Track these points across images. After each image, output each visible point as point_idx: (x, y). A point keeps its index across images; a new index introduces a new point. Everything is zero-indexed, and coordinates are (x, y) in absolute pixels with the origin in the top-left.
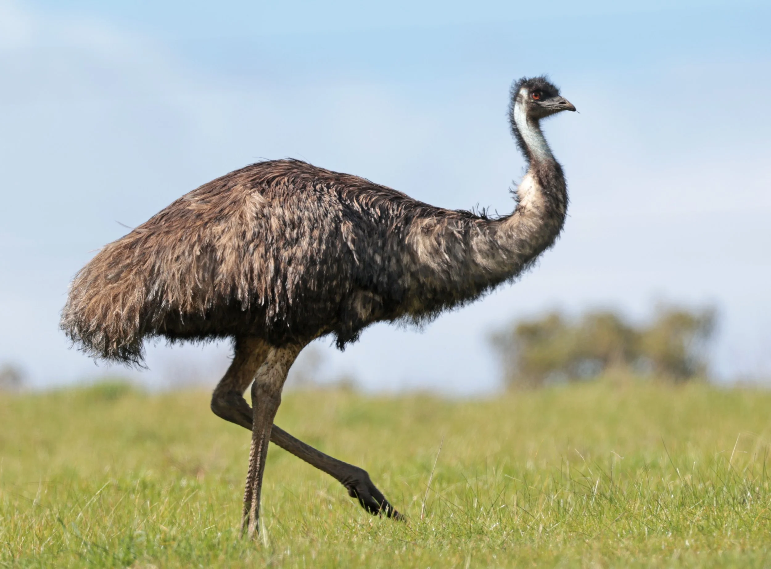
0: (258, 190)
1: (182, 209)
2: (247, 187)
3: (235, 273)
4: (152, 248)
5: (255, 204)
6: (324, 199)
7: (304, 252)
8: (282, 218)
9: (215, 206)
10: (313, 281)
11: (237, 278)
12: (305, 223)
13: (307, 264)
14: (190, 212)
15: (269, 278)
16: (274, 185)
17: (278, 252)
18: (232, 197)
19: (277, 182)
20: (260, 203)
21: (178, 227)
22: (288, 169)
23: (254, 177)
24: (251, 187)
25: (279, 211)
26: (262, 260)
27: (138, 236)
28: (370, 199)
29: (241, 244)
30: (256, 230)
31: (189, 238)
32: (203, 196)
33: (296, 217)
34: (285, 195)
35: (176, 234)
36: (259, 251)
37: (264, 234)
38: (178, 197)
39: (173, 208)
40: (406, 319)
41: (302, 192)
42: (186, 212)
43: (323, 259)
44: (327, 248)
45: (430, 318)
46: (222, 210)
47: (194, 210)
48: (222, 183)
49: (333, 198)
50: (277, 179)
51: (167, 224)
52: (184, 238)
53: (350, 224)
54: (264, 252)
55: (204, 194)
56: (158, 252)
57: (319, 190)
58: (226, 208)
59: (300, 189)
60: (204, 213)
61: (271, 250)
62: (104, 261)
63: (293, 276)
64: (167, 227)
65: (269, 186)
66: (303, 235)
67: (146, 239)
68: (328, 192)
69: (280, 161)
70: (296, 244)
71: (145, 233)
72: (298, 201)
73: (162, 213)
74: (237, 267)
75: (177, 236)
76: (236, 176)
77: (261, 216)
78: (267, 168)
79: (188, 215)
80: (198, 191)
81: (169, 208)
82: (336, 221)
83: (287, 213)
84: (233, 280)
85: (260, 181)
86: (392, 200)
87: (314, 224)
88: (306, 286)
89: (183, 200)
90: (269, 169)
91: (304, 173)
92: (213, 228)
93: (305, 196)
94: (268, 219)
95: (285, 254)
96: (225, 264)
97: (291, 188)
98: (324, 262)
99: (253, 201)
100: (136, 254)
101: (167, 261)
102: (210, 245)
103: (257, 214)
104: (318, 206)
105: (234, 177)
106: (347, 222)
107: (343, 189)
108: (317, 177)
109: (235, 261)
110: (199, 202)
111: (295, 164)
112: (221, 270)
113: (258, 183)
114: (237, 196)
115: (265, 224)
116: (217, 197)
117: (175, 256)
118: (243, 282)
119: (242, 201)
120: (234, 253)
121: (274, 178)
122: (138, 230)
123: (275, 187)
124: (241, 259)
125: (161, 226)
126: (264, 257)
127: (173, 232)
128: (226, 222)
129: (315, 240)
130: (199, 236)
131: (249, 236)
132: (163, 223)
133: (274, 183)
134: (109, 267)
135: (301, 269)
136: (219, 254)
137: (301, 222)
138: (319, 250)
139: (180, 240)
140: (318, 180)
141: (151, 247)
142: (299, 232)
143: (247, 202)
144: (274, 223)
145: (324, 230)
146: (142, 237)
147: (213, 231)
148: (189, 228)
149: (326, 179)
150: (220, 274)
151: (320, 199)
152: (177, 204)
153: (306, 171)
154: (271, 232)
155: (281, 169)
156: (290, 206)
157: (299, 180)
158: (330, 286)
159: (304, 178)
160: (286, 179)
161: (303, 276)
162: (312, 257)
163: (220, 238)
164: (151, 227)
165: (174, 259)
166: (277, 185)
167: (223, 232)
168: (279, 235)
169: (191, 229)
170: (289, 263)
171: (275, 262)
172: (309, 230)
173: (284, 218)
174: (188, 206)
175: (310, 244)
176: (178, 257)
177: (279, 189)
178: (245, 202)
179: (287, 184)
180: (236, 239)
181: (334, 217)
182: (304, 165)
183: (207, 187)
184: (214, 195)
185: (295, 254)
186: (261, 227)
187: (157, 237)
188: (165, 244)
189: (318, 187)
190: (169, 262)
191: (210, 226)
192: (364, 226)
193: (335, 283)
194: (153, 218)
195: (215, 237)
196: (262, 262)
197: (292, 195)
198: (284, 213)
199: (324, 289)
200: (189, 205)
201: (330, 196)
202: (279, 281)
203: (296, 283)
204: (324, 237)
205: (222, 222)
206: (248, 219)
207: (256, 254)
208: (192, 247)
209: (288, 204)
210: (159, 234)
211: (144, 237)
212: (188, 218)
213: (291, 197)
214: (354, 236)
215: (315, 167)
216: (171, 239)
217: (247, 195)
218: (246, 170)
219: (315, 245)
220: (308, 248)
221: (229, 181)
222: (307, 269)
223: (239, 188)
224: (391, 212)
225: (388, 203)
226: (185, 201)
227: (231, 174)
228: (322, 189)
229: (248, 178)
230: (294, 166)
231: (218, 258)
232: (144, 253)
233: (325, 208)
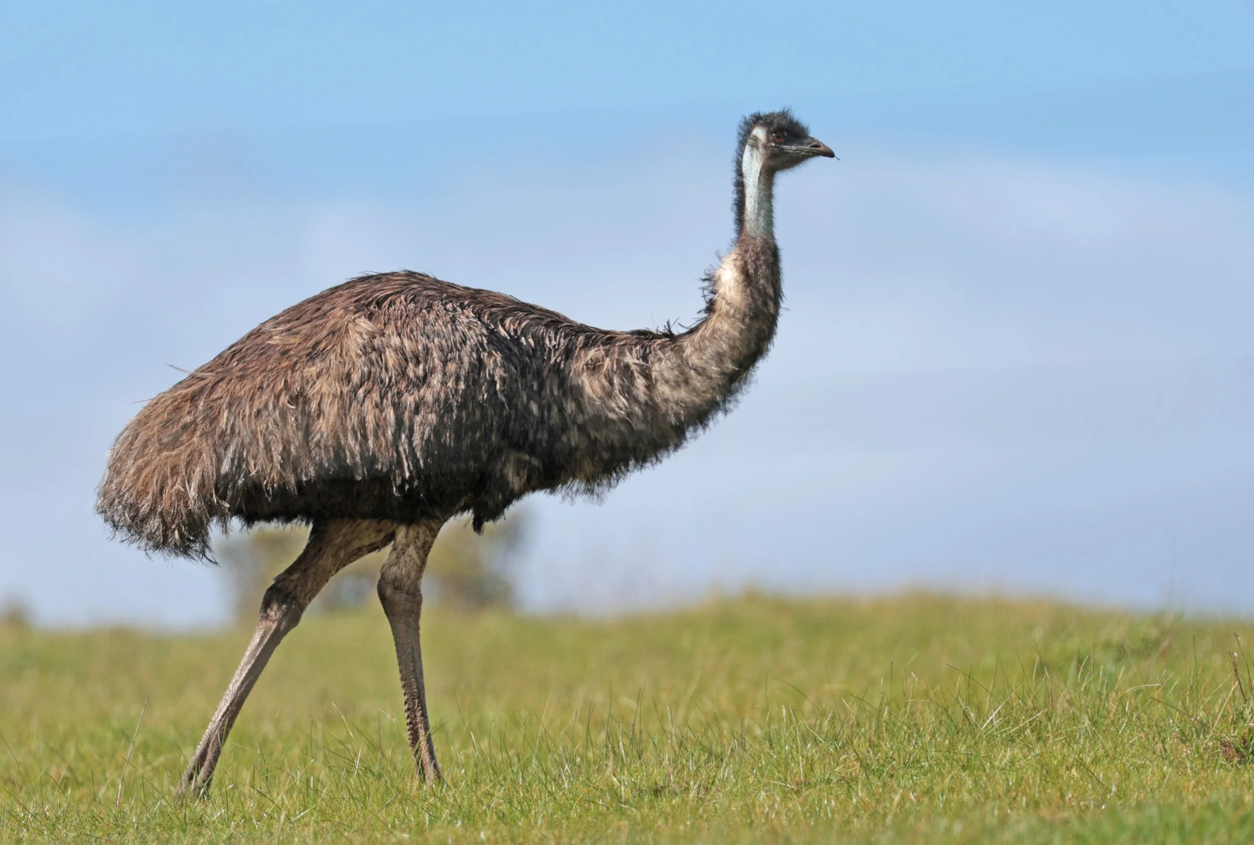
0: (365, 315)
1: (261, 344)
2: (350, 311)
3: (339, 430)
4: (222, 400)
5: (361, 334)
6: (460, 320)
7: (435, 395)
8: (400, 351)
9: (306, 338)
10: (448, 434)
11: (341, 436)
12: (435, 354)
13: (440, 411)
14: (272, 349)
15: (389, 433)
16: (387, 306)
17: (399, 398)
18: (329, 325)
19: (391, 302)
20: (368, 333)
21: (256, 370)
22: (405, 285)
23: (359, 297)
24: (355, 310)
25: (395, 340)
26: (377, 411)
27: (202, 383)
28: (520, 324)
29: (346, 389)
30: (366, 369)
31: (272, 386)
32: (288, 326)
33: (420, 347)
34: (404, 318)
35: (254, 380)
36: (372, 398)
37: (378, 374)
38: (255, 325)
39: (248, 342)
40: (575, 489)
41: (429, 312)
42: (267, 348)
43: (461, 403)
44: (468, 386)
45: (610, 484)
46: (317, 344)
47: (277, 345)
48: (314, 306)
49: (472, 319)
50: (390, 298)
51: (240, 366)
52: (265, 386)
53: (498, 357)
54: (378, 399)
55: (289, 321)
56: (230, 405)
57: (451, 310)
58: (322, 341)
59: (426, 308)
60: (291, 349)
61: (389, 395)
62: (155, 419)
63: (422, 428)
64: (240, 370)
65: (380, 308)
66: (432, 371)
67: (213, 387)
68: (463, 313)
69: (393, 274)
70: (423, 385)
71: (210, 378)
72: (425, 324)
73: (233, 349)
74: (340, 421)
75: (255, 383)
76: (333, 296)
77: (372, 350)
78: (376, 284)
79: (268, 353)
80: (281, 318)
81: (242, 341)
82: (478, 350)
83: (407, 343)
84: (337, 438)
85: (366, 302)
86: (547, 326)
87: (447, 355)
88: (440, 441)
89: (261, 331)
90: (379, 285)
91: (426, 289)
92: (305, 370)
93: (433, 317)
94: (381, 352)
95: (409, 400)
96: (324, 419)
97: (412, 307)
98: (462, 406)
99: (358, 329)
100: (200, 408)
101: (244, 416)
102: (302, 395)
103: (365, 347)
104: (452, 329)
105: (330, 297)
106: (493, 352)
107: (482, 311)
108: (445, 295)
109: (338, 415)
110: (283, 334)
111: (415, 278)
112: (319, 427)
113: (364, 304)
114: (336, 324)
115: (377, 362)
116: (308, 326)
117: (255, 410)
118: (351, 441)
119: (343, 330)
120: (336, 403)
121: (387, 296)
122: (200, 375)
123: (388, 308)
124: (345, 410)
125: (232, 368)
126: (379, 406)
127: (250, 377)
128: (323, 360)
129: (450, 377)
130: (286, 381)
131: (356, 378)
132: (236, 363)
133: (386, 303)
134: (163, 426)
135: (432, 418)
136: (314, 405)
137: (427, 354)
138: (457, 390)
139: (261, 388)
140: (446, 298)
141: (221, 398)
142: (427, 367)
143: (350, 331)
144: (391, 358)
145: (462, 363)
146: (207, 384)
147: (305, 375)
148: (271, 370)
149: (458, 297)
150: (317, 433)
151: (453, 320)
152: (253, 337)
153: (430, 286)
154: (387, 370)
155: (395, 285)
156: (412, 331)
157: (421, 299)
158: (473, 439)
159: (429, 296)
160: (403, 298)
161: (435, 427)
162: (447, 399)
163: (315, 383)
164: (220, 370)
165: (253, 413)
166: (390, 305)
167: (319, 375)
168: (399, 374)
169: (274, 373)
170: (417, 411)
171: (395, 412)
172: (441, 364)
173: (403, 350)
174: (268, 340)
175: (444, 383)
176: (259, 411)
177: (395, 310)
178: (347, 331)
179: (404, 303)
180: (337, 384)
181: (476, 345)
182: (426, 279)
183: (295, 312)
184: (304, 324)
185: (424, 397)
186: (372, 363)
187: (228, 384)
188: (239, 394)
189: (449, 306)
190: (247, 418)
191: (300, 367)
192: (515, 360)
193: (478, 435)
194: (220, 356)
195: (307, 384)
196: (377, 413)
197: (415, 315)
198: (402, 343)
199: (464, 443)
200: (271, 338)
201: (467, 317)
202: (403, 436)
203: (426, 437)
204: (463, 373)
205: (317, 360)
206: (353, 355)
207: (367, 403)
208: (278, 397)
209: (408, 330)
210: (230, 380)
211: (210, 385)
212: (270, 356)
213: (413, 318)
214: (502, 372)
215: (442, 282)
216: (248, 387)
217: (349, 321)
218: (347, 286)
219: (450, 384)
220: (441, 389)
221: (324, 303)
222: (441, 417)
223: (339, 312)
224: (547, 342)
225: (542, 330)
226: (264, 333)
227: (325, 293)
228: (455, 310)
229: (350, 298)
230: (414, 280)
231: (313, 410)
232: (211, 407)
233: (463, 333)
